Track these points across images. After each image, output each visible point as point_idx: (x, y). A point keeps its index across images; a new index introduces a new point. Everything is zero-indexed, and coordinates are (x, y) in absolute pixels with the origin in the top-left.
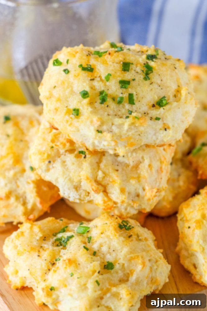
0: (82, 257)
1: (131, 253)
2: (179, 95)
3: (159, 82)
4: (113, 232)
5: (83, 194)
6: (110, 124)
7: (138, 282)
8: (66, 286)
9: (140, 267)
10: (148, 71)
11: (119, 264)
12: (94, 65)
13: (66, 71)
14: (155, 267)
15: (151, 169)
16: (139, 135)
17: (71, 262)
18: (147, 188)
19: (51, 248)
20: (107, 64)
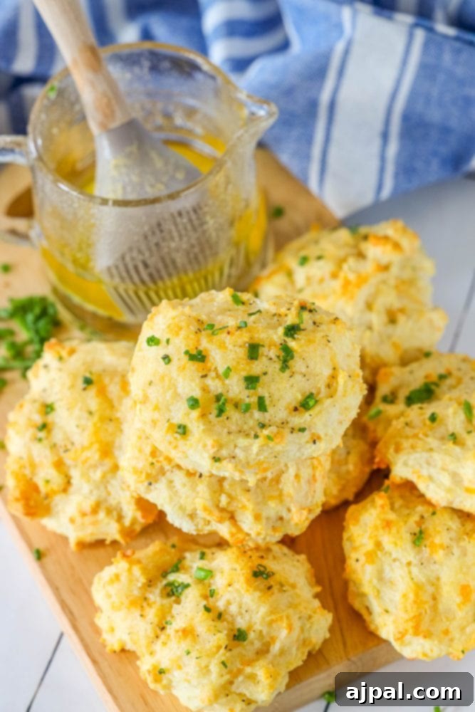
0: (202, 624)
1: (272, 613)
2: (335, 385)
3: (304, 370)
4: (244, 586)
5: (201, 523)
6: (232, 446)
7: (282, 652)
8: (180, 668)
9: (284, 633)
10: (287, 356)
11: (254, 631)
12: (206, 350)
13: (167, 358)
14: (308, 626)
15: (299, 481)
16: (276, 457)
17: (187, 633)
18: (294, 509)
19: (158, 599)
20: (226, 348)
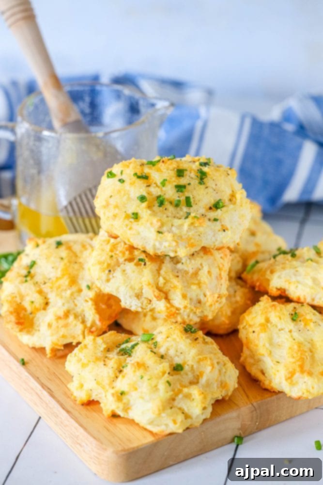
0: (150, 360)
1: (199, 355)
2: (234, 199)
3: (214, 187)
4: (179, 334)
5: (145, 302)
6: (170, 225)
7: (208, 385)
8: (136, 389)
9: (209, 368)
10: (202, 177)
11: (188, 365)
12: (149, 173)
13: (121, 181)
14: (224, 370)
15: (210, 275)
16: (199, 235)
17: (140, 365)
18: (208, 294)
19: (116, 357)
20: (162, 171)
